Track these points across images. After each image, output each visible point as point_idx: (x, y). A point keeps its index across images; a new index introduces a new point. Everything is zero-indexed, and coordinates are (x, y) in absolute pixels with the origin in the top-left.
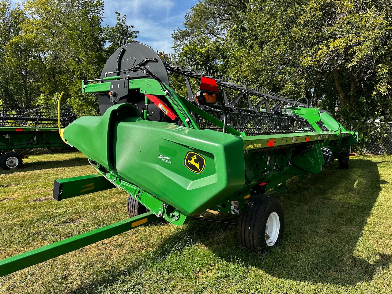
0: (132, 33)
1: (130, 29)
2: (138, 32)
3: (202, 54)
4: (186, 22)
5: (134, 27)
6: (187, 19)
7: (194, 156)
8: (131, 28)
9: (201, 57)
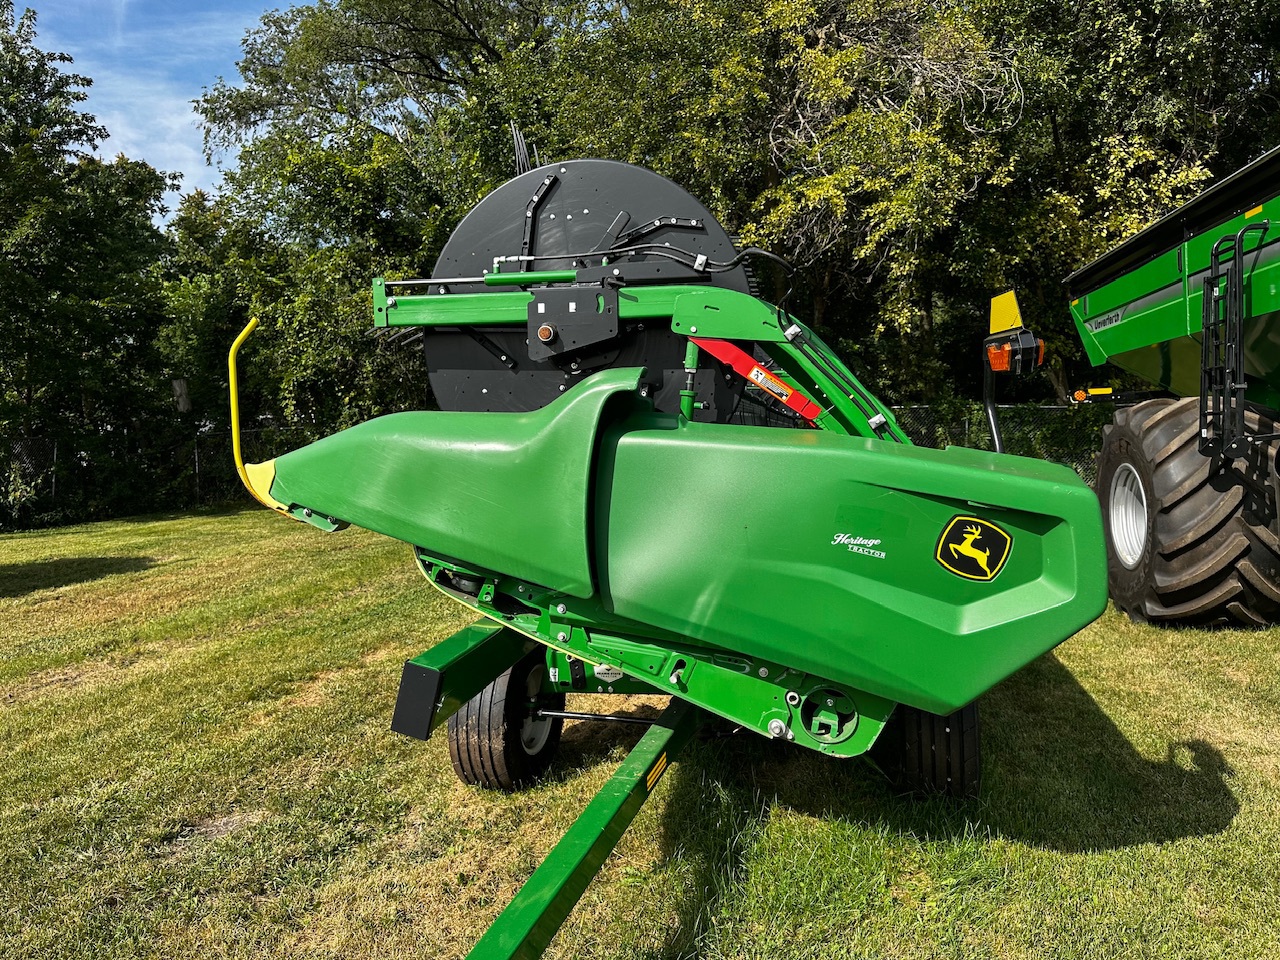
0: (64, 81)
1: (50, 65)
2: (89, 82)
3: (358, 181)
4: (245, 61)
5: (70, 60)
6: (248, 53)
7: (974, 530)
8: (56, 64)
9: (357, 190)
